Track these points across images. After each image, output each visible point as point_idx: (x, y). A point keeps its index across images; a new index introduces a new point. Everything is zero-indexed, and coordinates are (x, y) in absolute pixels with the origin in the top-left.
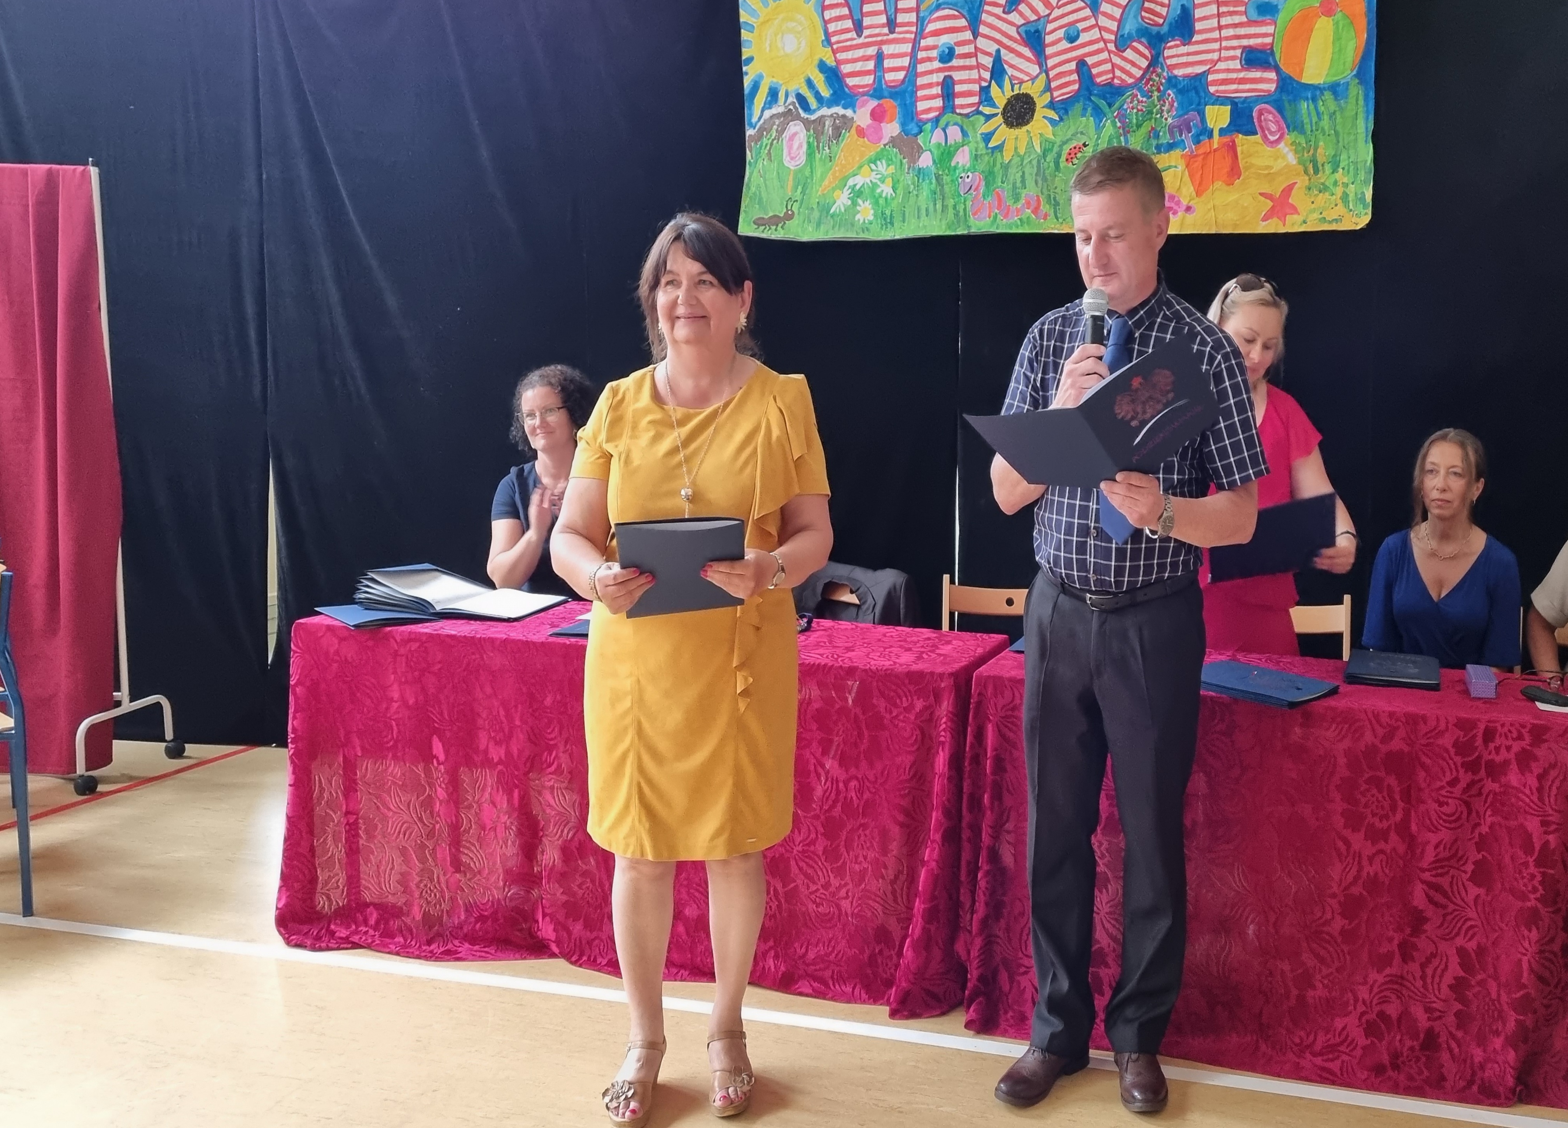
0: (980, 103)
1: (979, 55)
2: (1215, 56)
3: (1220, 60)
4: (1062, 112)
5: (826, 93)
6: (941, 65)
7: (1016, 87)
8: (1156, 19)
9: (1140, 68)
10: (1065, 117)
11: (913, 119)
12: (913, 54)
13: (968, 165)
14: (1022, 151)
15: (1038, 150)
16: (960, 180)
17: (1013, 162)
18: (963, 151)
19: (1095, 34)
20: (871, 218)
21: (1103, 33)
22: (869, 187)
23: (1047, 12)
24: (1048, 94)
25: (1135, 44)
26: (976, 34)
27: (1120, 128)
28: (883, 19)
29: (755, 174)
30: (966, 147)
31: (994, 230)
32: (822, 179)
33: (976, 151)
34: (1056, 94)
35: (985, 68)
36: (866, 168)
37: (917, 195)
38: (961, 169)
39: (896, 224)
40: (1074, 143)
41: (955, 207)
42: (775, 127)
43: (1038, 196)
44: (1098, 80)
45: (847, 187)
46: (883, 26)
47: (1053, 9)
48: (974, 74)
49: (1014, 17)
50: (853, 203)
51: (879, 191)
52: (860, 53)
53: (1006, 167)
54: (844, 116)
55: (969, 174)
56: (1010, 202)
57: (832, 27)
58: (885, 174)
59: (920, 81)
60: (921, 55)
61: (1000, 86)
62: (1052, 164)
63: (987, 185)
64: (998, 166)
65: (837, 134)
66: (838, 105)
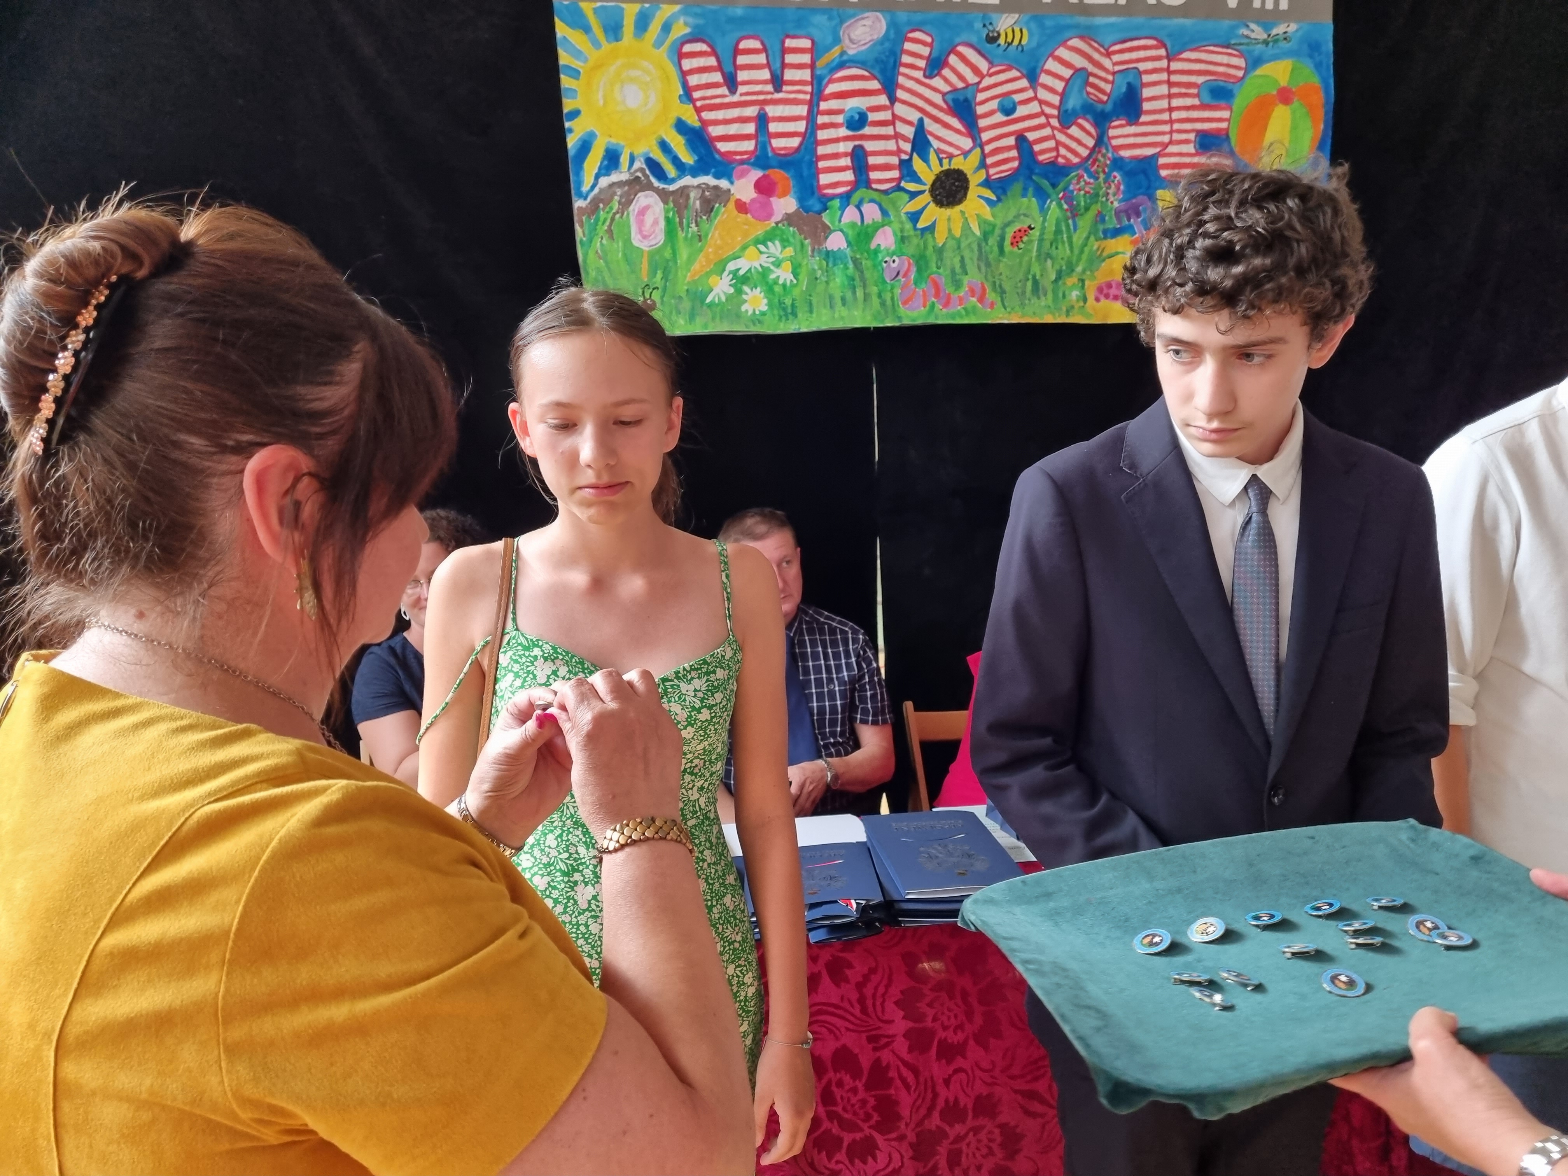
0: (900, 179)
1: (898, 124)
2: (1166, 139)
3: (1171, 142)
4: (1000, 191)
5: (688, 158)
6: (850, 133)
7: (945, 162)
8: (1101, 96)
9: (1085, 146)
10: (1002, 197)
11: (813, 193)
12: (810, 118)
13: (893, 248)
14: (957, 233)
15: (978, 233)
16: (885, 265)
17: (947, 246)
18: (884, 233)
19: (1034, 107)
20: (765, 308)
21: (1044, 107)
22: (758, 272)
23: (977, 80)
24: (983, 171)
25: (1080, 121)
26: (893, 99)
27: (1067, 210)
28: (765, 74)
29: (591, 255)
30: (887, 228)
31: (932, 320)
32: (690, 261)
33: (902, 231)
34: (992, 171)
35: (905, 139)
36: (752, 249)
37: (827, 282)
38: (885, 253)
39: (800, 315)
40: (1016, 226)
41: (880, 296)
42: (617, 198)
43: (982, 284)
44: (1041, 158)
45: (726, 273)
46: (764, 82)
47: (982, 77)
48: (891, 145)
49: (937, 82)
50: (736, 290)
51: (772, 276)
52: (735, 113)
53: (940, 252)
54: (716, 188)
55: (895, 257)
56: (950, 289)
57: (693, 80)
58: (781, 257)
59: (821, 150)
60: (821, 119)
61: (925, 160)
62: (996, 248)
63: (919, 270)
64: (930, 249)
65: (708, 207)
66: (707, 174)
